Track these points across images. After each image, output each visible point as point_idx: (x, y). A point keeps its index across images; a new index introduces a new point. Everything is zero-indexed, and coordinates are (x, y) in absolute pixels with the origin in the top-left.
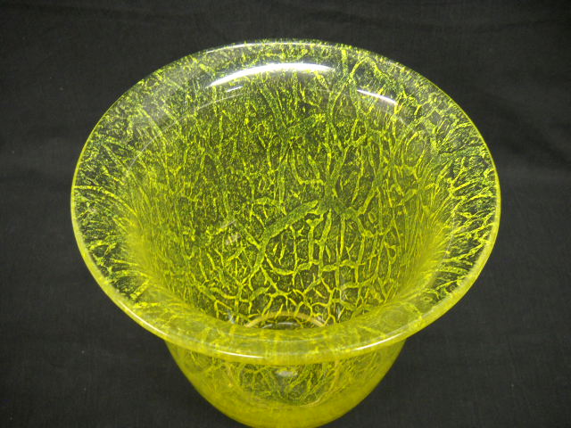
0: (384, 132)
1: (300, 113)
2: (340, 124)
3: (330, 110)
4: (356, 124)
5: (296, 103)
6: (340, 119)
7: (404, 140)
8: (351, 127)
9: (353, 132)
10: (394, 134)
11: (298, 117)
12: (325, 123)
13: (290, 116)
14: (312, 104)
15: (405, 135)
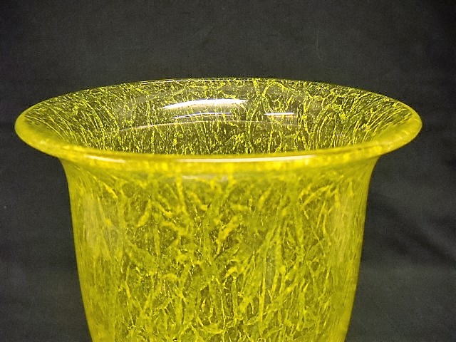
0: (297, 133)
1: (222, 136)
2: (258, 141)
3: (247, 127)
4: (271, 136)
5: (218, 125)
6: (257, 136)
7: (316, 130)
8: (267, 141)
9: (269, 146)
10: (306, 129)
11: (219, 140)
12: (244, 143)
13: (214, 140)
14: (232, 125)
15: (316, 125)
